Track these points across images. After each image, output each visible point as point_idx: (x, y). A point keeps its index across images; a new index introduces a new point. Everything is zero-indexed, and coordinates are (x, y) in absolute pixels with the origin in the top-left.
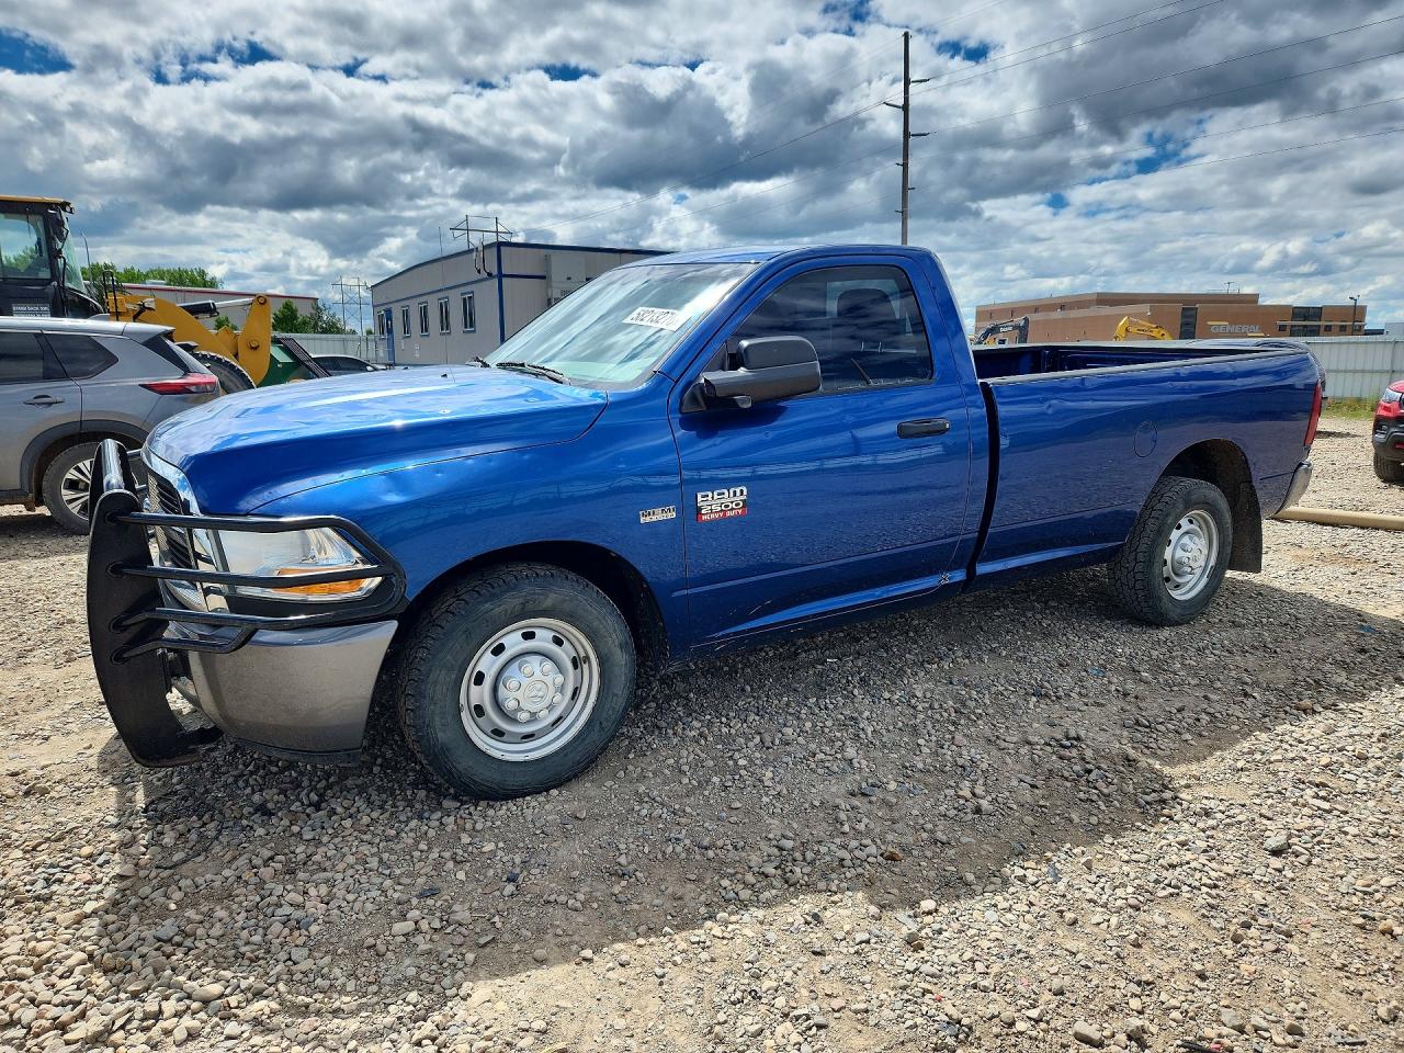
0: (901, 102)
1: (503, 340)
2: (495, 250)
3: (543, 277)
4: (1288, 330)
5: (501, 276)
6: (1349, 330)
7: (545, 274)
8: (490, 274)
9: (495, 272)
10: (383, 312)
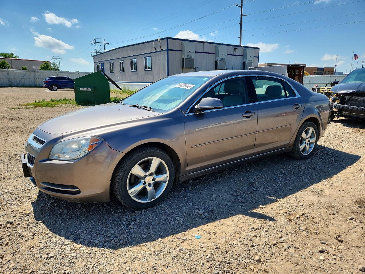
0: (240, 5)
1: (168, 75)
2: (166, 40)
3: (181, 51)
4: (316, 74)
5: (168, 50)
6: (327, 74)
7: (180, 50)
8: (162, 50)
9: (165, 48)
10: (100, 64)
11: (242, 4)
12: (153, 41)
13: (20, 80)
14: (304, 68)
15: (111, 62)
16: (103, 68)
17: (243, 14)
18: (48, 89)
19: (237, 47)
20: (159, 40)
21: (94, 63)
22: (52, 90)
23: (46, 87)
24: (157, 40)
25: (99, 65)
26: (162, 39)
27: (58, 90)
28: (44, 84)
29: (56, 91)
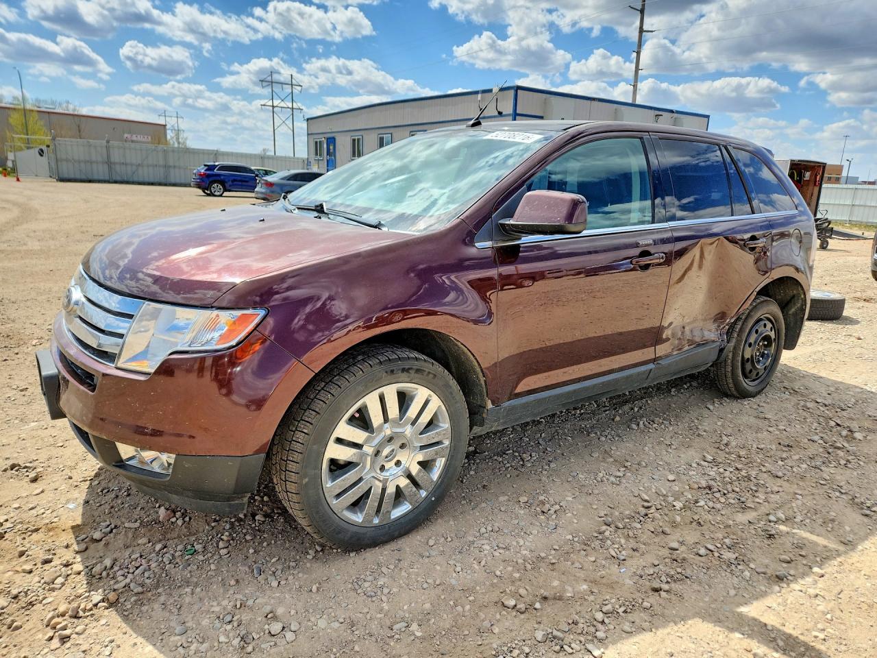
0: (639, 8)
2: (512, 92)
5: (515, 114)
7: (542, 115)
8: (500, 113)
9: (508, 110)
10: (323, 139)
11: (644, 5)
12: (476, 93)
13: (134, 168)
14: (824, 167)
15: (357, 136)
16: (331, 147)
17: (645, 28)
18: (200, 192)
19: (660, 113)
20: (495, 90)
21: (308, 134)
22: (212, 195)
23: (199, 186)
24: (490, 91)
25: (320, 142)
26: (502, 89)
27: (226, 194)
28: (192, 179)
29: (221, 196)
